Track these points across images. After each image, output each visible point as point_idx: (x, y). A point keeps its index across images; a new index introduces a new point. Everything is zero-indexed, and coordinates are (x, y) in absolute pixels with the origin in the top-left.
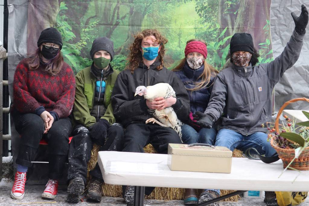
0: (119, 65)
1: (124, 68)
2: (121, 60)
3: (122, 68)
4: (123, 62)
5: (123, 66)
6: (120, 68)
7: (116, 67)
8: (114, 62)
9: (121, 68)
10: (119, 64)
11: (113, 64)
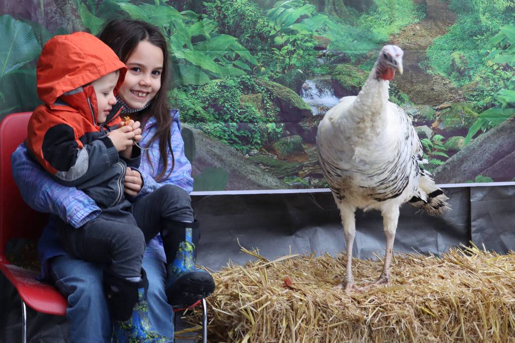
0: (293, 32)
1: (306, 41)
2: (298, 16)
3: (302, 40)
4: (306, 20)
5: (305, 35)
6: (295, 40)
7: (282, 37)
8: (278, 20)
9: (299, 42)
10: (291, 27)
11: (275, 29)
